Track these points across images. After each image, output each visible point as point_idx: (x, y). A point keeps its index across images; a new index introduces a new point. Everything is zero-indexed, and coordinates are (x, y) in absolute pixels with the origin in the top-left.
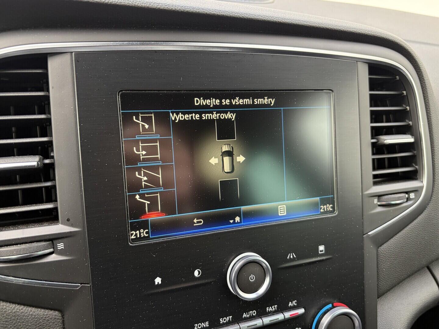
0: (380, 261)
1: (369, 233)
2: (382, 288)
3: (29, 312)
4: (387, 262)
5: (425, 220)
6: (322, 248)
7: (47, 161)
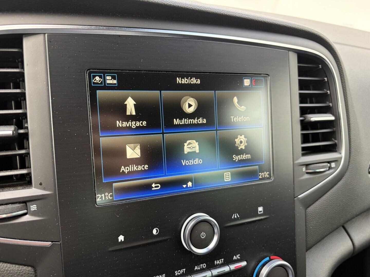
0: (308, 220)
1: (299, 197)
2: (309, 243)
3: (5, 268)
4: (313, 221)
5: (343, 185)
6: (260, 209)
7: (21, 131)
